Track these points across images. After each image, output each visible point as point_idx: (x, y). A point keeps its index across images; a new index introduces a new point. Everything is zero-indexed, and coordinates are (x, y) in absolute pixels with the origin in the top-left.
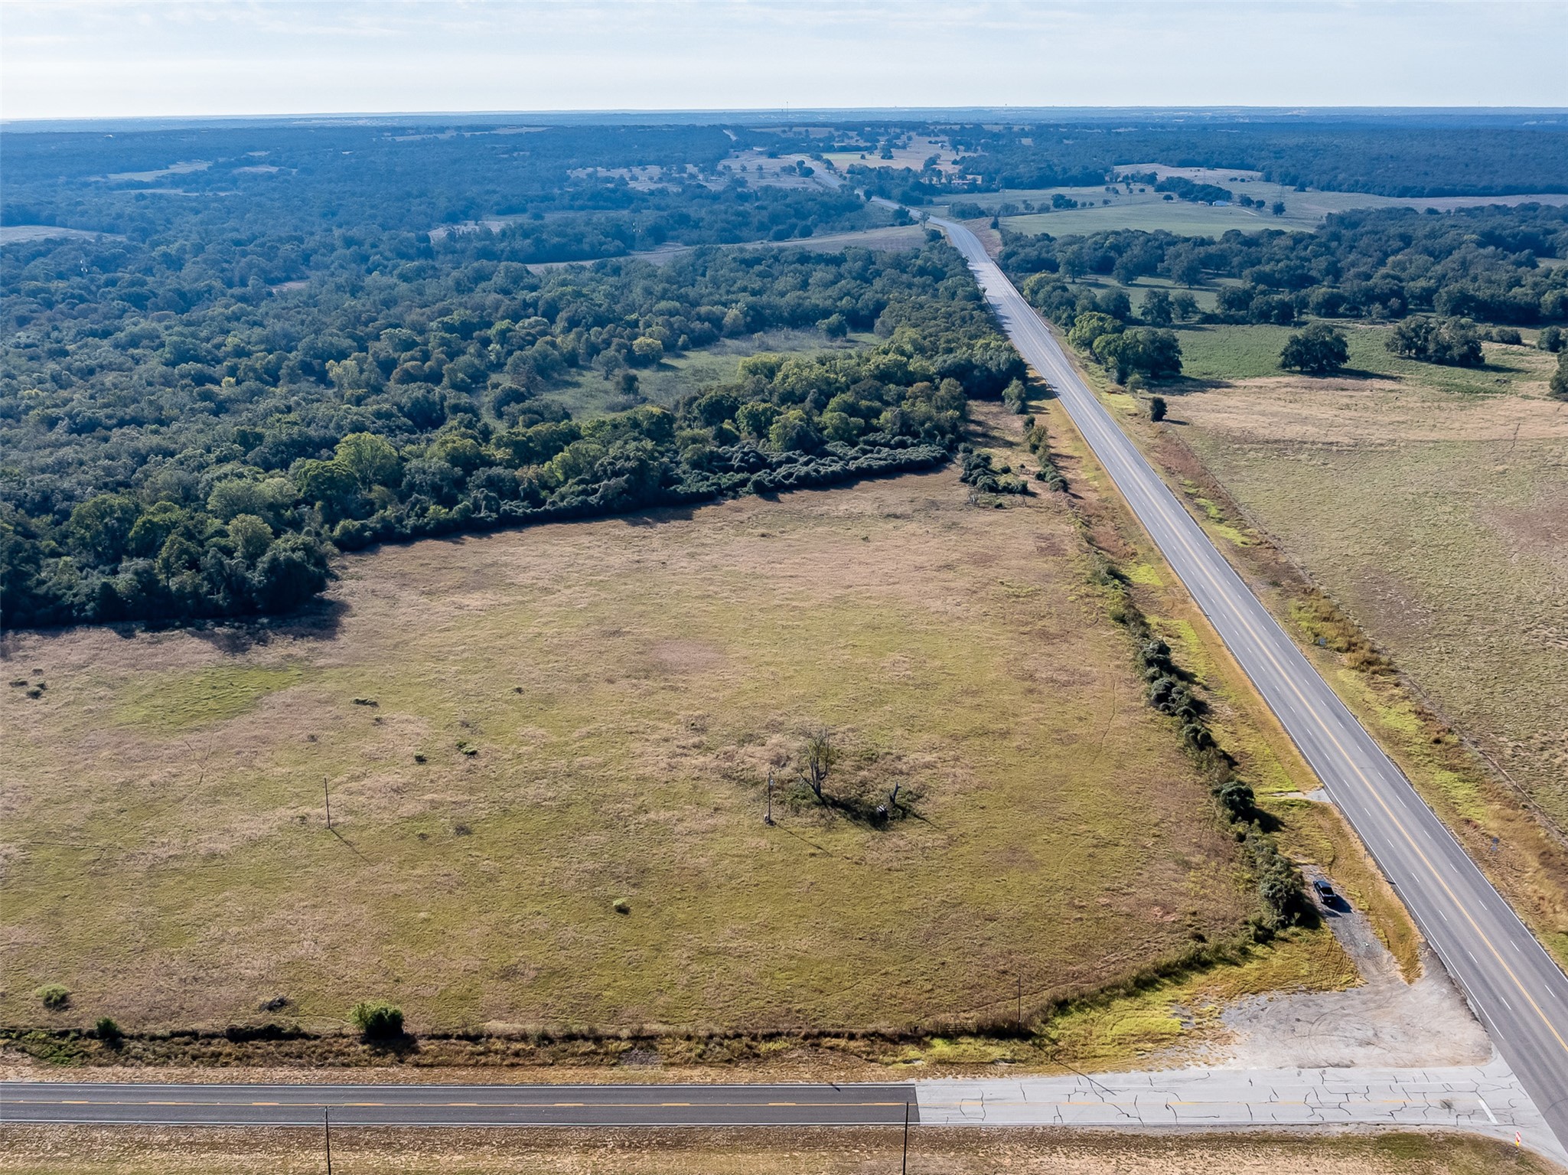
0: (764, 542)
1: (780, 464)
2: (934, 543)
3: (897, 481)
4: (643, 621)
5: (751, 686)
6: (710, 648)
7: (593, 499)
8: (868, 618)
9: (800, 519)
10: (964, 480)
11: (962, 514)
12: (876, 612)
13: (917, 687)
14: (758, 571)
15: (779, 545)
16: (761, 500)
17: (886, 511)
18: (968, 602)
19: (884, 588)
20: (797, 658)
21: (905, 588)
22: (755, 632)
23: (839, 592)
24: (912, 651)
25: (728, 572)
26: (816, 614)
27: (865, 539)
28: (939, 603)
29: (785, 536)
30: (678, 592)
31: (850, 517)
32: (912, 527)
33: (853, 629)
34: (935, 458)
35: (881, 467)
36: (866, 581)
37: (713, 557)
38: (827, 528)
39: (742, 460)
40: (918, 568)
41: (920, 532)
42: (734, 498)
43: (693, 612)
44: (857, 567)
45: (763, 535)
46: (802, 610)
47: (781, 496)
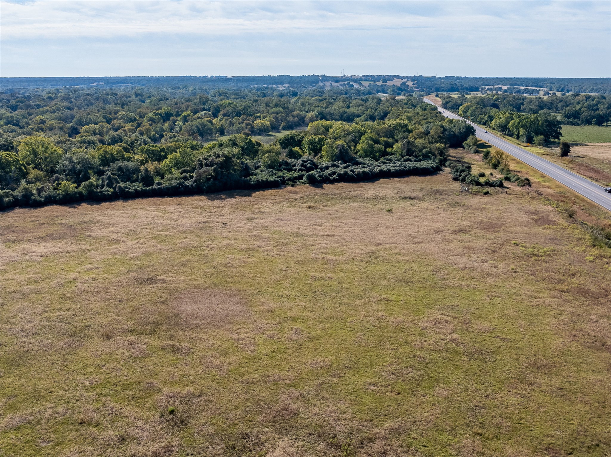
0: (310, 212)
1: (327, 168)
2: (444, 214)
3: (407, 179)
4: (183, 269)
5: (269, 349)
6: (236, 299)
7: (189, 183)
8: (400, 272)
9: (339, 199)
10: (455, 179)
11: (461, 197)
12: (407, 266)
13: (471, 356)
14: (301, 231)
15: (321, 213)
16: (312, 188)
17: (403, 195)
18: (492, 259)
19: (411, 246)
20: (327, 313)
21: (431, 247)
22: (287, 283)
23: (370, 248)
24: (452, 308)
25: (275, 231)
26: (348, 267)
27: (390, 211)
28: (465, 259)
29: (327, 208)
30: (226, 246)
31: (376, 198)
32: (424, 204)
33: (385, 282)
34: (432, 167)
35: (396, 171)
36: (394, 240)
37: (267, 221)
38: (359, 204)
39: (302, 166)
40: (438, 232)
41: (432, 207)
42: (293, 186)
43: (233, 262)
44: (384, 230)
45: (310, 207)
46: (336, 264)
47: (325, 185)
